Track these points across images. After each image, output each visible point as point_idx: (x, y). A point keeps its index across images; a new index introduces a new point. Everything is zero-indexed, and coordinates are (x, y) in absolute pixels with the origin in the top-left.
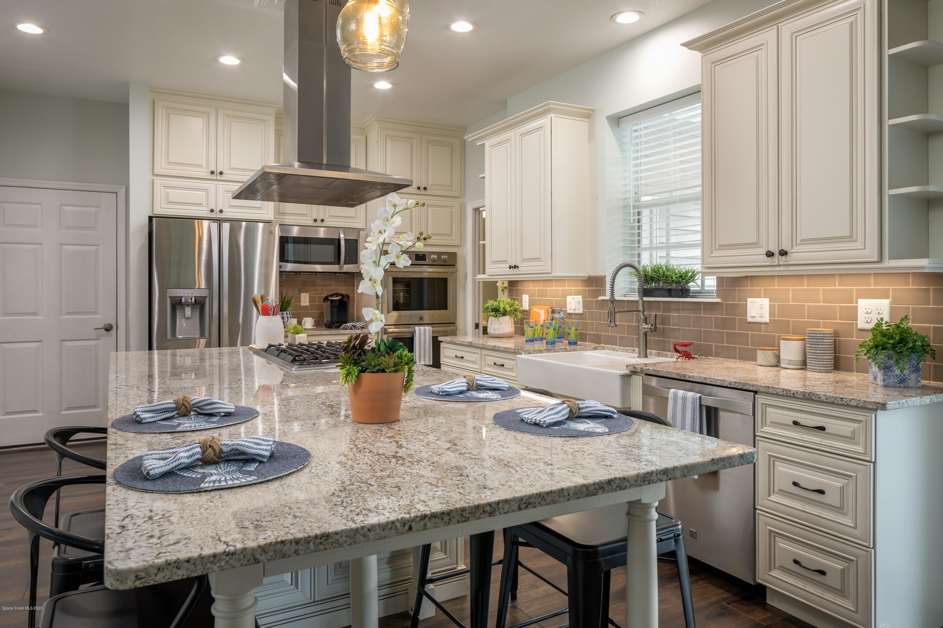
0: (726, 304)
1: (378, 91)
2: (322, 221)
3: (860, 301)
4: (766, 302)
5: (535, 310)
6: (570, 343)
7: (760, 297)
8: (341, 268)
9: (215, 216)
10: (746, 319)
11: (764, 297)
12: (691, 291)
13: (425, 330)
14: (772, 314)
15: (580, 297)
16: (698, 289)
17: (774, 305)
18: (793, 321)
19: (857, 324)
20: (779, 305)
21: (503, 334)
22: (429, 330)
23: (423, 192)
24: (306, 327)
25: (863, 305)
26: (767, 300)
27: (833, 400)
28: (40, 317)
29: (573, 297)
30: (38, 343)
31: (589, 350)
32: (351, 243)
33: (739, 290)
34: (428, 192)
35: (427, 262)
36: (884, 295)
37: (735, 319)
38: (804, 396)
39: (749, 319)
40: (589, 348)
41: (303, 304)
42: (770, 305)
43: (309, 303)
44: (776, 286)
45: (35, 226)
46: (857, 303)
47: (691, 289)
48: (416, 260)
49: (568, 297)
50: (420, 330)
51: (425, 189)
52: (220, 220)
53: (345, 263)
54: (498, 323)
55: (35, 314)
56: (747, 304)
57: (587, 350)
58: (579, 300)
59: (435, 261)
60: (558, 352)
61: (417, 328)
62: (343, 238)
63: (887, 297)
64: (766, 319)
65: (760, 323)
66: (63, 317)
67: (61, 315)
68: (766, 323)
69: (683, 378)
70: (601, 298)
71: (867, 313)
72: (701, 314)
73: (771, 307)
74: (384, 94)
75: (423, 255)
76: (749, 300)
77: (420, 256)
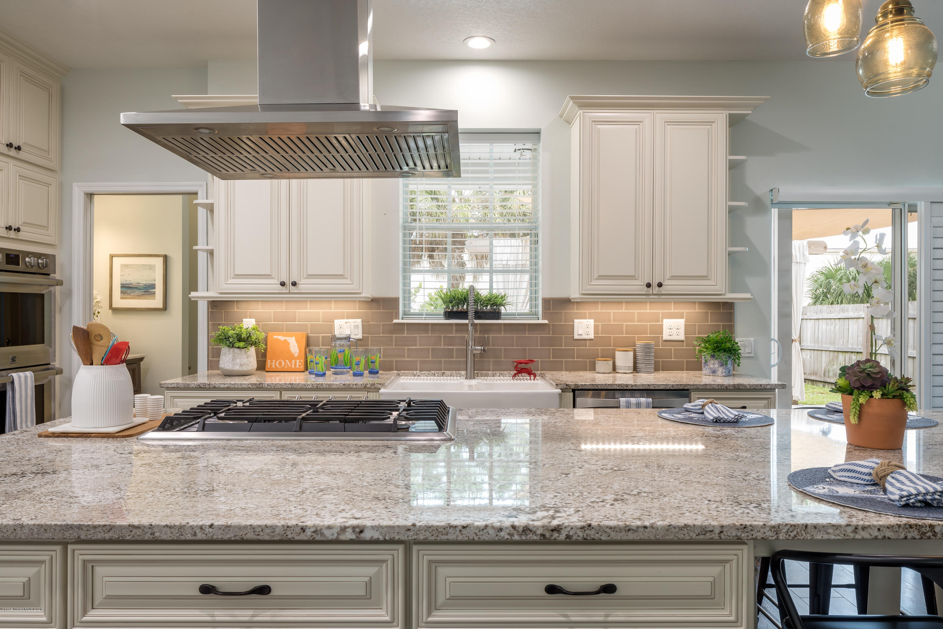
0: (552, 325)
3: (665, 320)
4: (591, 322)
5: (275, 337)
7: (586, 318)
10: (573, 337)
11: (589, 318)
12: (503, 314)
13: (26, 377)
14: (596, 332)
15: (360, 320)
17: (598, 325)
18: (614, 337)
19: (662, 337)
20: (602, 325)
22: (31, 377)
23: (14, 153)
25: (667, 323)
26: (593, 320)
27: (755, 387)
29: (346, 320)
33: (565, 313)
34: (21, 155)
35: (21, 267)
36: (680, 316)
37: (561, 337)
38: (734, 387)
39: (576, 337)
42: (595, 325)
44: (600, 310)
46: (662, 321)
48: (7, 263)
49: (335, 321)
50: (19, 377)
51: (18, 148)
56: (574, 324)
58: (356, 324)
59: (32, 267)
61: (15, 375)
63: (682, 318)
64: (592, 336)
65: (586, 340)
68: (591, 340)
69: (625, 388)
70: (395, 321)
71: (670, 329)
73: (596, 327)
75: (15, 255)
76: (576, 321)
77: (12, 258)
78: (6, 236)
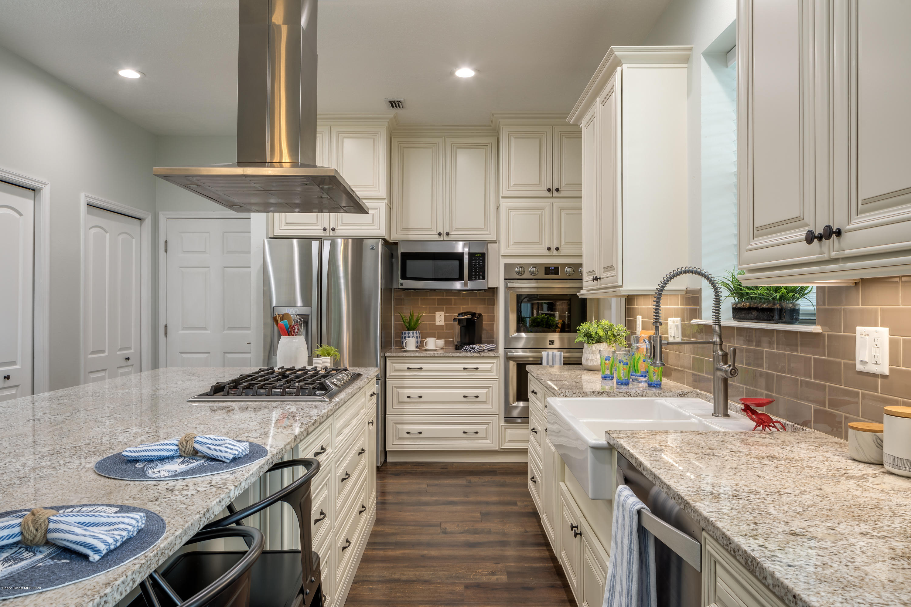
0: (829, 337)
1: (459, 81)
2: (447, 234)
4: (884, 334)
6: (650, 385)
7: (876, 325)
8: (466, 284)
9: (328, 235)
10: (855, 365)
11: (883, 325)
12: (801, 312)
13: (554, 356)
14: (893, 360)
15: (679, 319)
16: (812, 308)
17: (897, 341)
20: (903, 341)
21: (595, 366)
22: (560, 356)
23: (556, 194)
24: (428, 348)
26: (885, 331)
28: (209, 332)
30: (207, 355)
31: (670, 397)
32: (478, 257)
33: (846, 311)
34: (563, 193)
35: (559, 276)
37: (840, 363)
39: (859, 367)
40: (671, 394)
41: (437, 323)
42: (890, 340)
43: (445, 321)
44: (900, 303)
45: (204, 252)
47: (801, 308)
48: (546, 274)
49: (671, 319)
50: (548, 355)
51: (557, 190)
52: (321, 238)
53: (470, 278)
54: (590, 351)
55: (205, 329)
56: (855, 337)
57: (666, 397)
58: (678, 323)
59: (570, 274)
60: (614, 396)
62: (467, 252)
64: (884, 369)
65: (875, 375)
66: (225, 332)
67: (224, 331)
68: (884, 377)
72: (797, 351)
73: (893, 344)
74: (467, 83)
75: (555, 268)
76: (859, 329)
77: (552, 270)
78: (549, 254)
